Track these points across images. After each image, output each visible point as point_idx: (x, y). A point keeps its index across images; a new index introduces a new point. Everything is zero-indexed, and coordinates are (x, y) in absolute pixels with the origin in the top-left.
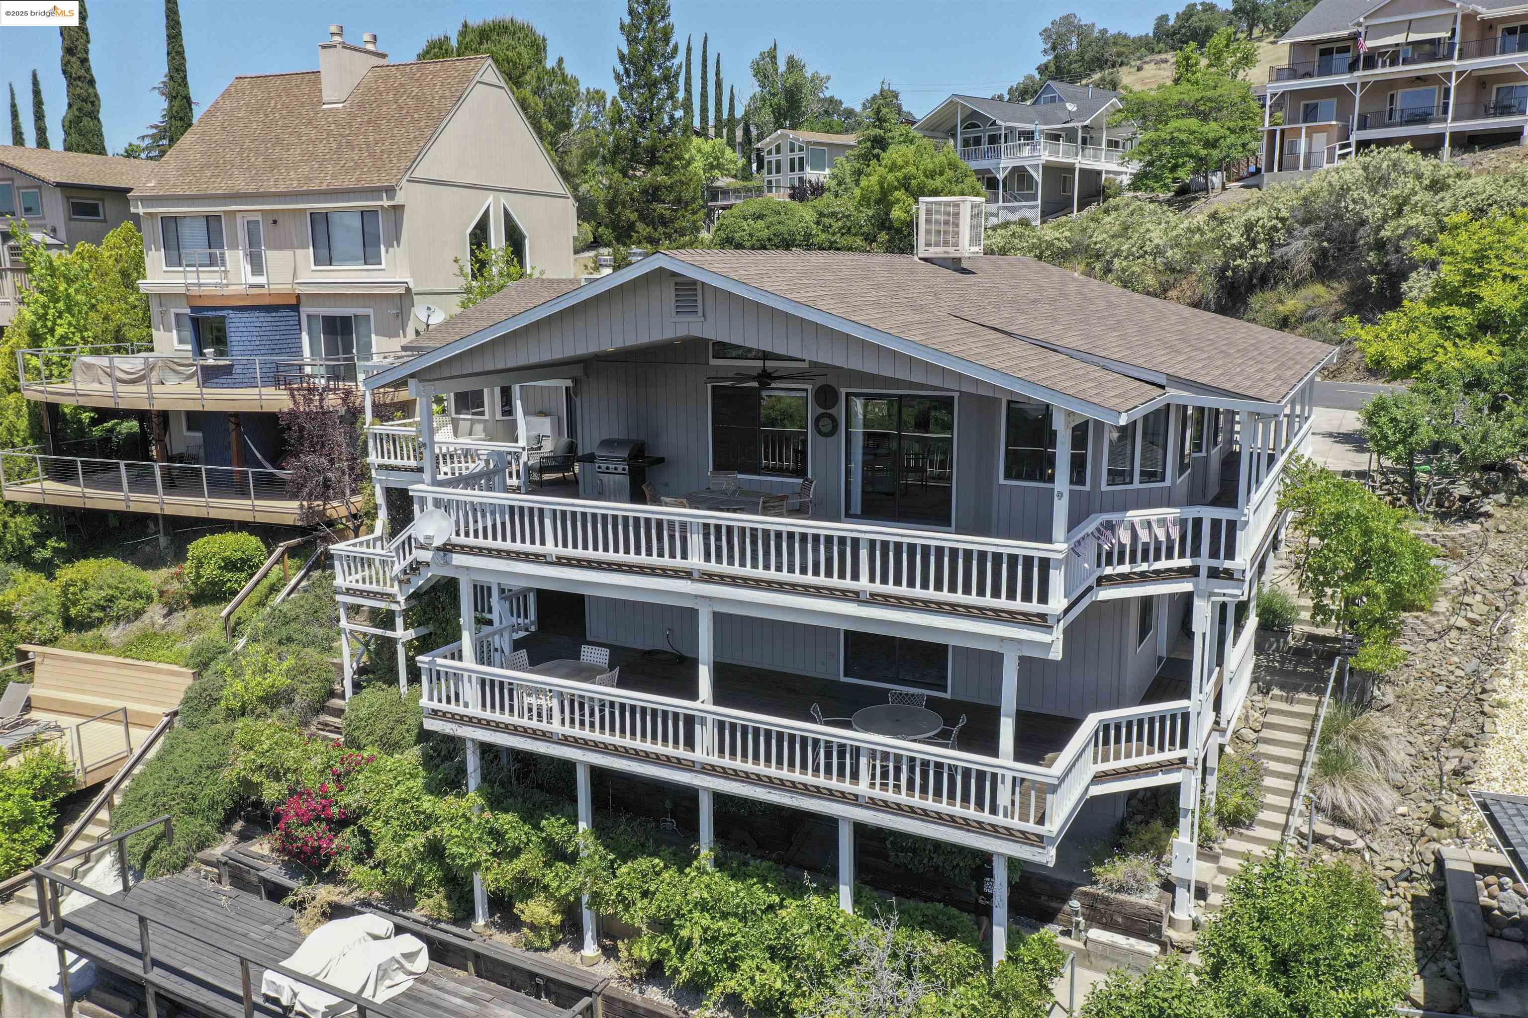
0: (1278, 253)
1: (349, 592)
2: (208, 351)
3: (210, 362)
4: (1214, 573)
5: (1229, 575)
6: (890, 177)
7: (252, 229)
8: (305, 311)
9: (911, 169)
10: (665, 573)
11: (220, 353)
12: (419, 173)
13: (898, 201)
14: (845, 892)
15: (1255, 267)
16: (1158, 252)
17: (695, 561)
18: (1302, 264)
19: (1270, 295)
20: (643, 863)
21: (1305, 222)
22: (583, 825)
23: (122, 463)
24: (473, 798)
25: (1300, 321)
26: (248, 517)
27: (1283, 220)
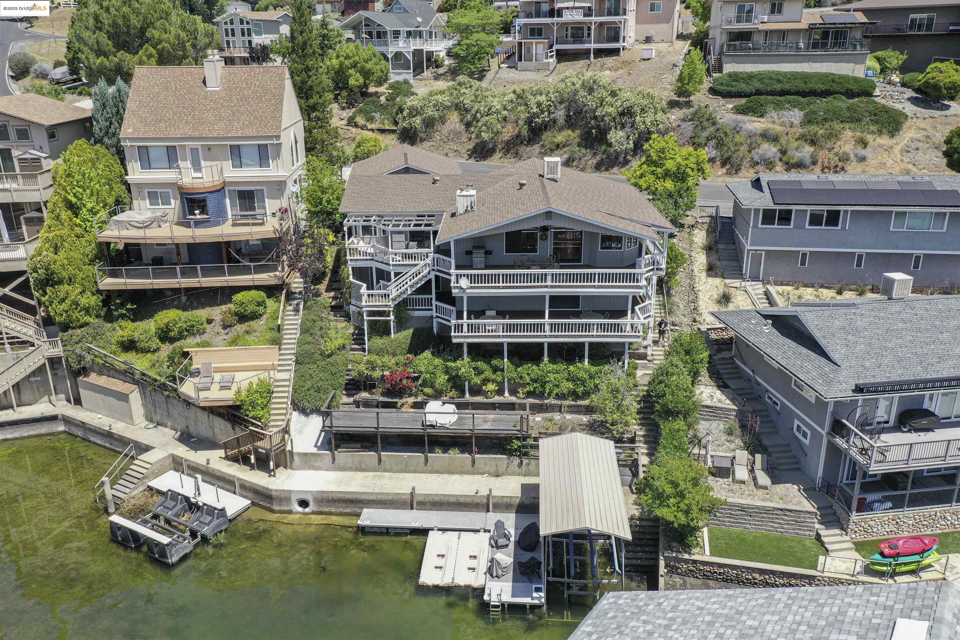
0: (552, 116)
1: (367, 306)
2: (197, 212)
3: (198, 217)
4: (657, 269)
5: (661, 269)
6: (347, 62)
7: (195, 152)
8: (227, 189)
9: (357, 58)
10: (541, 287)
11: (202, 213)
12: (283, 128)
13: (351, 75)
14: (586, 360)
15: (543, 121)
16: (498, 112)
17: (549, 283)
18: (561, 121)
19: (548, 133)
20: (525, 366)
21: (561, 103)
22: (506, 360)
23: (199, 267)
24: (466, 359)
25: (564, 146)
26: (251, 284)
27: (553, 102)
